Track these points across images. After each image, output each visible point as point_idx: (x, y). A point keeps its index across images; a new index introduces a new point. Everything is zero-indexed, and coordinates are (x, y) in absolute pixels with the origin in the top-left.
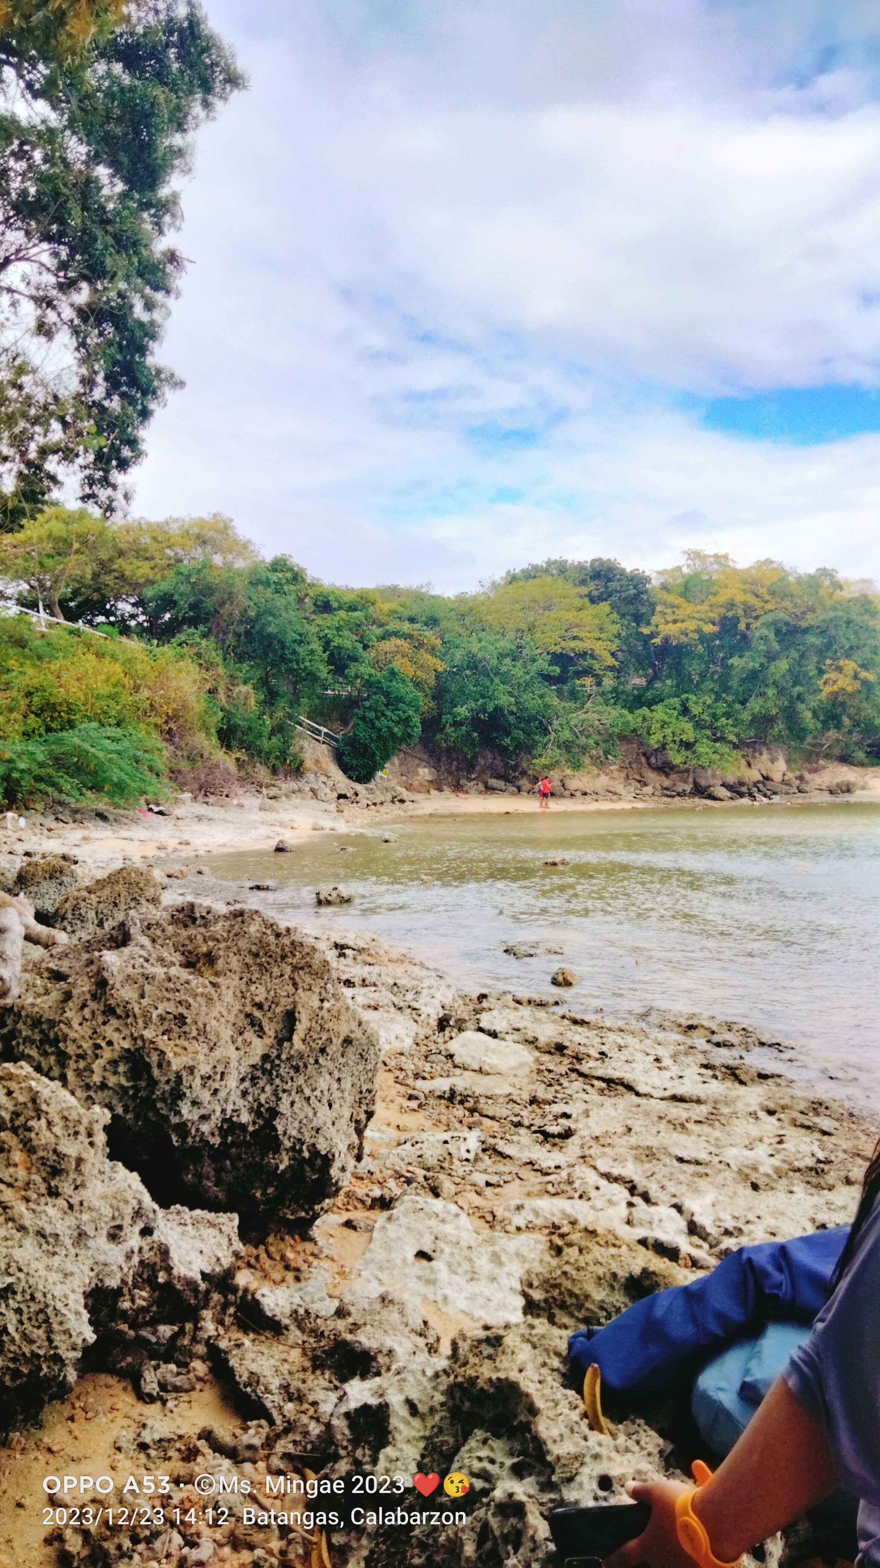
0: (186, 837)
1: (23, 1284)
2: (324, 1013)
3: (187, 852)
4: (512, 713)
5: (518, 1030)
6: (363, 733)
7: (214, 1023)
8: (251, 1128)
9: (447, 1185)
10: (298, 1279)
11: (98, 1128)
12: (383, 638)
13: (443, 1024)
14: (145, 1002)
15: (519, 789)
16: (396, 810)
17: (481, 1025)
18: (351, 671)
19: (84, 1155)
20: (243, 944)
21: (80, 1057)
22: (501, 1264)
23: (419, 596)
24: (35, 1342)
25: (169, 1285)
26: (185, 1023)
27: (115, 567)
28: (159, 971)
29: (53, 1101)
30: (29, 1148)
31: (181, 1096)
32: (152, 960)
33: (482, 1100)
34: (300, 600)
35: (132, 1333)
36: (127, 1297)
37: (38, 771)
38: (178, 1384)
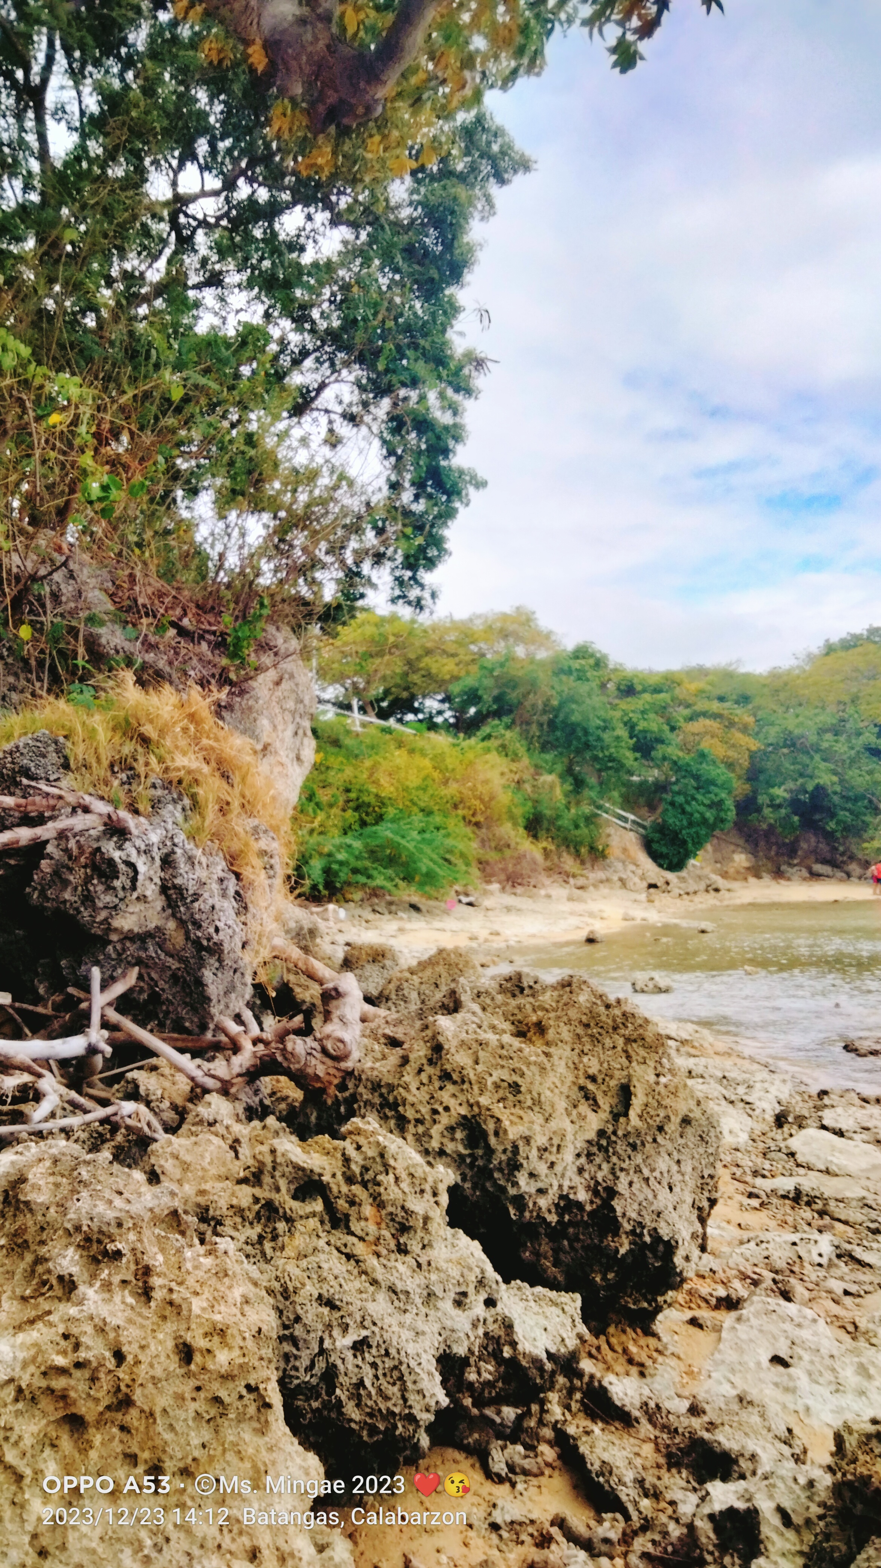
0: (497, 927)
1: (378, 1338)
2: (661, 1088)
3: (498, 944)
4: (835, 793)
5: (868, 1129)
6: (673, 820)
7: (548, 1093)
8: (588, 1208)
9: (799, 1289)
10: (642, 1375)
11: (442, 1188)
12: (691, 719)
13: (780, 1120)
14: (479, 1068)
15: (849, 875)
16: (711, 900)
17: (825, 1122)
18: (657, 754)
19: (431, 1214)
20: (573, 1013)
21: (420, 1122)
22: (869, 1377)
23: (728, 675)
24: (390, 1399)
25: (513, 1362)
26: (519, 1092)
27: (422, 665)
28: (491, 1037)
29: (400, 1157)
30: (379, 1203)
31: (518, 1167)
32: (485, 1027)
33: (832, 1203)
34: (603, 686)
35: (475, 1411)
36: (473, 1369)
37: (354, 863)
38: (527, 1467)
